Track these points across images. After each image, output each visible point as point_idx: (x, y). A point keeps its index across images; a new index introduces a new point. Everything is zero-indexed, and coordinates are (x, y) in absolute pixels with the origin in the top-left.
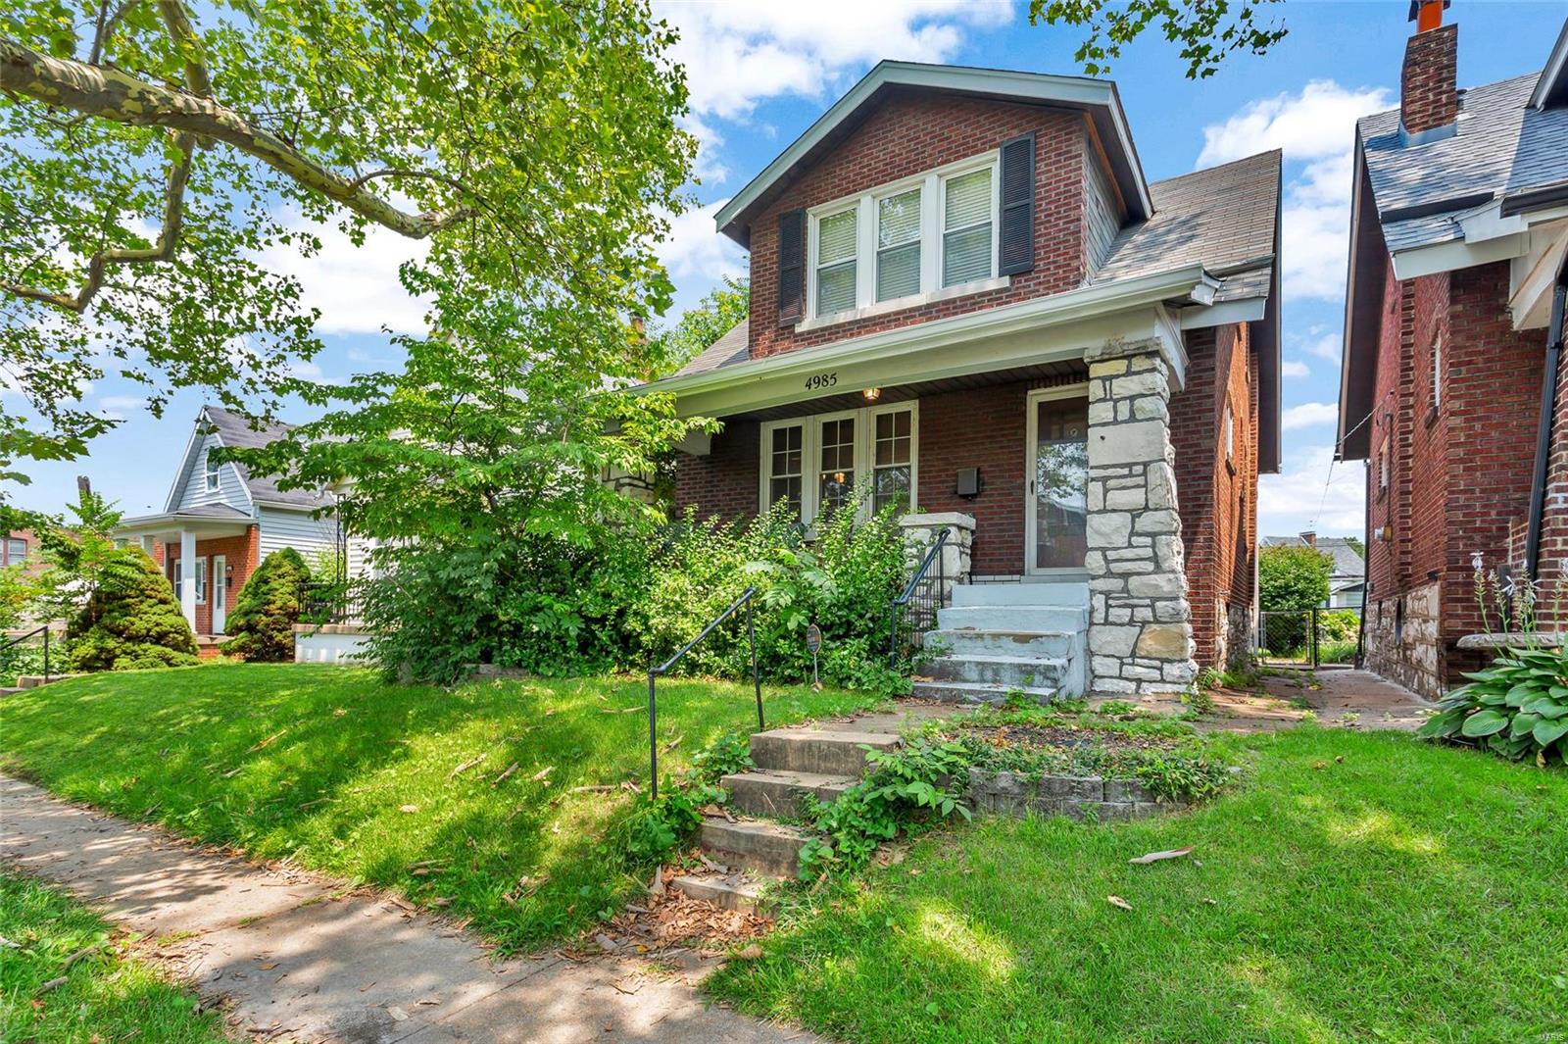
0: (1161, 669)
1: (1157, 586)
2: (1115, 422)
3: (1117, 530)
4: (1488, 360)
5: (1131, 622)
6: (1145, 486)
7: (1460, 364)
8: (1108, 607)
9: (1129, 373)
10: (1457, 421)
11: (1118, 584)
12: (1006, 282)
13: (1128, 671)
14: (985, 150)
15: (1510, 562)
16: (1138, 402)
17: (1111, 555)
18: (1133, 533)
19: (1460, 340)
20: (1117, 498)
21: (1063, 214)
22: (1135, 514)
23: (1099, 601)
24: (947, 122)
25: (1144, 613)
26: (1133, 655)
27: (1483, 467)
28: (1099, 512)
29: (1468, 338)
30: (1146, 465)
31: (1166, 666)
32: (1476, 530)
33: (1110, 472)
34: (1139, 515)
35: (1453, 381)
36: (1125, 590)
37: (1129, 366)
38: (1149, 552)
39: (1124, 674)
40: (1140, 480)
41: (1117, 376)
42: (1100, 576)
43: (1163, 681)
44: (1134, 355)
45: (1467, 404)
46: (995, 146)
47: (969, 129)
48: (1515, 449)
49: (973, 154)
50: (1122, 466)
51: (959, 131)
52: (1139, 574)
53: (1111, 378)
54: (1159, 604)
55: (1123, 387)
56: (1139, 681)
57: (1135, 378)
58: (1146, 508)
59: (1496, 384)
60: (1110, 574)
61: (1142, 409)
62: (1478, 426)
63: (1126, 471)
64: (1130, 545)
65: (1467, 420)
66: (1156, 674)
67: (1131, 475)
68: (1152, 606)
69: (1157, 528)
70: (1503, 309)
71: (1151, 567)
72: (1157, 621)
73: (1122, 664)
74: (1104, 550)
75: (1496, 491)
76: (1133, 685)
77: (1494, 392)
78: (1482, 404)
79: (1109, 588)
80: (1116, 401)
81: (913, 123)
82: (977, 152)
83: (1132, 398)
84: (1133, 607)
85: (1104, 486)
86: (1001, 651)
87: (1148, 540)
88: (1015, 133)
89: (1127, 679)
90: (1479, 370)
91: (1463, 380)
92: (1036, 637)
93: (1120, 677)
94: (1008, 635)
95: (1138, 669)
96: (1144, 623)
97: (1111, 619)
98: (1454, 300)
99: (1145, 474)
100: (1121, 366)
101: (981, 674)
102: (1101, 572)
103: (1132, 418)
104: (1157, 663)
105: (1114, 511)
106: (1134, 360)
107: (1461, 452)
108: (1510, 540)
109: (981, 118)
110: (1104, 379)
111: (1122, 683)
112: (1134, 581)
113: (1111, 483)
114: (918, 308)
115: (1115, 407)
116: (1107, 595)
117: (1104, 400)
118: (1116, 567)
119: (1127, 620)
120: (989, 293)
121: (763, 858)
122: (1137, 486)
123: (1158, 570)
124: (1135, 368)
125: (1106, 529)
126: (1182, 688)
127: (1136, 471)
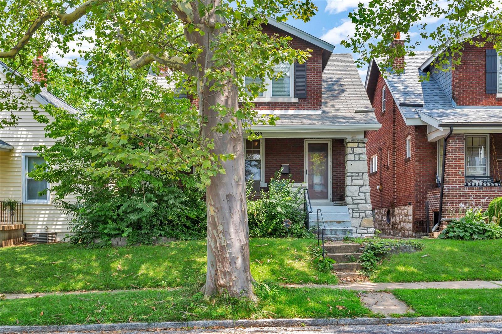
0: (367, 230)
1: (366, 207)
2: (355, 160)
3: (356, 191)
4: (423, 148)
5: (359, 217)
6: (363, 179)
8: (353, 213)
9: (358, 147)
10: (417, 163)
11: (355, 206)
12: (296, 100)
13: (359, 231)
15: (428, 200)
16: (361, 155)
17: (354, 198)
18: (359, 192)
19: (417, 142)
20: (356, 182)
21: (316, 82)
22: (360, 187)
23: (351, 211)
25: (363, 215)
26: (360, 226)
27: (423, 176)
28: (350, 186)
29: (419, 142)
30: (363, 173)
31: (368, 229)
32: (421, 192)
33: (353, 174)
34: (361, 187)
35: (416, 153)
36: (358, 208)
37: (358, 145)
38: (363, 198)
39: (358, 232)
40: (361, 177)
41: (355, 148)
42: (351, 204)
43: (367, 233)
44: (360, 142)
45: (419, 159)
48: (428, 171)
50: (357, 173)
52: (361, 204)
54: (367, 212)
55: (357, 151)
56: (361, 234)
57: (360, 149)
58: (363, 185)
59: (425, 154)
60: (353, 204)
61: (362, 158)
62: (421, 165)
63: (357, 175)
64: (359, 196)
65: (419, 163)
66: (366, 231)
67: (359, 176)
68: (365, 213)
69: (366, 191)
70: (425, 135)
71: (364, 202)
72: (366, 217)
73: (357, 229)
74: (352, 197)
75: (425, 182)
76: (360, 235)
77: (424, 157)
78: (422, 159)
79: (354, 207)
80: (355, 154)
83: (359, 154)
84: (360, 213)
85: (352, 178)
86: (334, 226)
87: (364, 194)
89: (358, 233)
90: (421, 150)
91: (418, 152)
92: (343, 222)
93: (356, 233)
94: (335, 221)
95: (361, 230)
96: (363, 217)
97: (354, 216)
98: (416, 132)
99: (362, 176)
100: (356, 145)
101: (331, 232)
103: (359, 160)
104: (366, 228)
105: (354, 185)
106: (360, 144)
107: (418, 171)
108: (428, 195)
110: (352, 148)
111: (357, 235)
112: (360, 206)
113: (354, 178)
114: (264, 103)
115: (355, 156)
116: (353, 209)
117: (351, 154)
118: (356, 202)
119: (358, 216)
120: (291, 103)
121: (348, 269)
122: (361, 179)
123: (366, 203)
124: (360, 146)
125: (352, 191)
126: (372, 235)
127: (360, 175)
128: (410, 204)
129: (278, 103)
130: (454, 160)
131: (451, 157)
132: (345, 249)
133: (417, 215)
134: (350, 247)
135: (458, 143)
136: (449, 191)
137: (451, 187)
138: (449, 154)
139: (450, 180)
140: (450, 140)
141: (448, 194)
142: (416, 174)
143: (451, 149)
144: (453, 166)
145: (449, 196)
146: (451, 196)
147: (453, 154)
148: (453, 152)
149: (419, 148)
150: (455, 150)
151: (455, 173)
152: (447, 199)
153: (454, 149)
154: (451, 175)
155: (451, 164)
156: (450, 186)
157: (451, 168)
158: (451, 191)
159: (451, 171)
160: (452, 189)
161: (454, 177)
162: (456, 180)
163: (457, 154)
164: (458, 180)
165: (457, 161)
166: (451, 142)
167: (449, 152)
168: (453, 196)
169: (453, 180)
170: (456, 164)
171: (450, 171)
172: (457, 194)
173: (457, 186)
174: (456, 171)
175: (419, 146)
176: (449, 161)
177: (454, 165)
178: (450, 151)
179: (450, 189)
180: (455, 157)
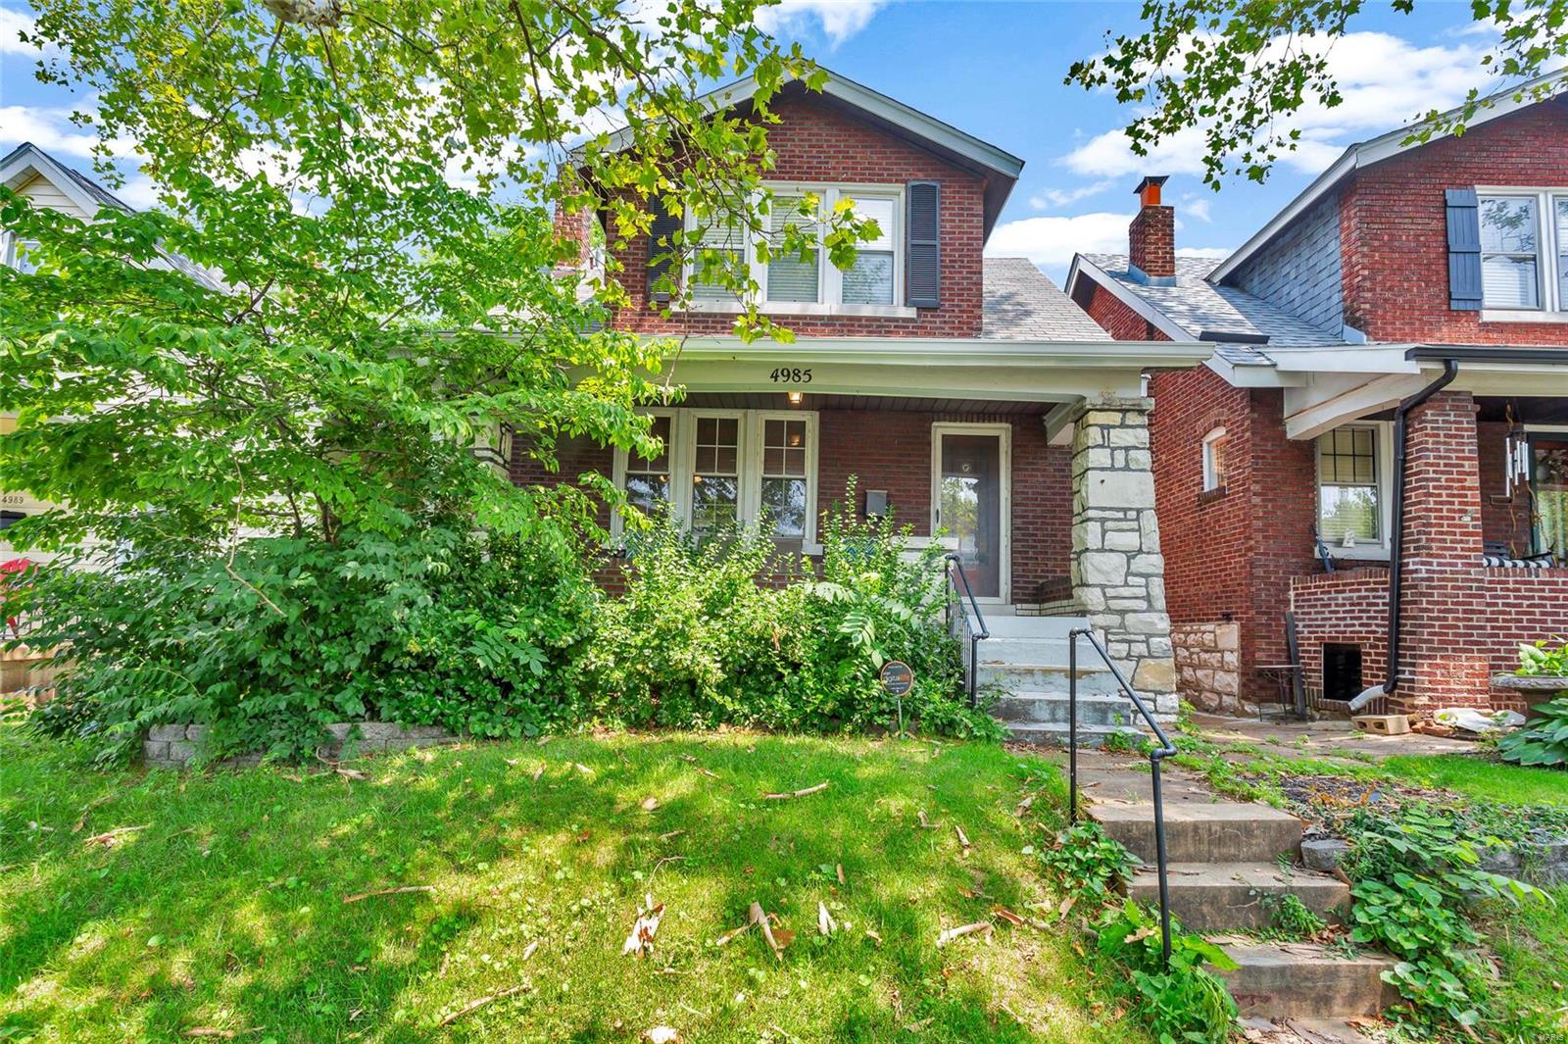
0: (1154, 701)
1: (1152, 624)
2: (1112, 468)
3: (1116, 569)
4: (1273, 458)
5: (1129, 657)
6: (1139, 530)
7: (1258, 457)
8: (1108, 641)
9: (1123, 426)
10: (1256, 500)
11: (1115, 620)
12: (911, 313)
14: (891, 181)
15: (1292, 609)
16: (1131, 453)
17: (1110, 592)
18: (1128, 574)
19: (1257, 439)
20: (1115, 539)
21: (966, 264)
22: (1130, 555)
23: (1100, 636)
24: (852, 141)
25: (1140, 649)
27: (1275, 537)
28: (1097, 551)
29: (1262, 439)
30: (1139, 511)
31: (1159, 698)
32: (1272, 584)
33: (1107, 514)
34: (1134, 557)
35: (1255, 469)
36: (1122, 626)
37: (1123, 419)
38: (1142, 592)
40: (1134, 525)
41: (1114, 427)
42: (1099, 612)
43: (1156, 711)
44: (1128, 410)
45: (1263, 488)
46: (902, 181)
47: (875, 156)
48: (1291, 525)
49: (879, 181)
50: (1118, 510)
51: (865, 156)
52: (1135, 611)
53: (1109, 427)
54: (1154, 640)
55: (1119, 437)
57: (1129, 430)
58: (1140, 551)
59: (1279, 475)
60: (1109, 611)
61: (1137, 461)
62: (1270, 505)
63: (1121, 515)
64: (1126, 584)
65: (1263, 500)
66: (1151, 706)
67: (1125, 519)
68: (1147, 642)
69: (1151, 570)
70: (1280, 422)
71: (1144, 605)
72: (1150, 656)
74: (1103, 587)
75: (1282, 555)
77: (1278, 482)
78: (1272, 489)
79: (1109, 623)
80: (1113, 450)
81: (815, 130)
82: (883, 181)
83: (1127, 449)
84: (1129, 642)
85: (1102, 526)
86: (1052, 687)
87: (1142, 581)
88: (921, 175)
90: (1268, 464)
91: (1260, 470)
94: (1060, 671)
96: (1140, 657)
97: (1110, 653)
98: (1253, 410)
99: (1138, 519)
100: (1116, 418)
102: (1101, 608)
103: (1127, 468)
104: (1151, 695)
105: (1111, 551)
106: (1128, 415)
107: (1260, 524)
108: (1292, 593)
109: (888, 150)
110: (1102, 427)
112: (1130, 618)
113: (1109, 525)
114: (821, 318)
115: (1112, 455)
116: (1107, 630)
117: (1102, 446)
118: (1115, 604)
119: (1124, 654)
120: (896, 320)
121: (1301, 996)
122: (1132, 530)
123: (1151, 608)
124: (1128, 422)
125: (1105, 568)
126: (1173, 718)
127: (1129, 515)
128: (1227, 618)
129: (859, 319)
130: (1444, 477)
131: (1432, 465)
132: (1220, 841)
133: (1260, 650)
134: (1246, 829)
135: (1455, 422)
136: (1431, 579)
137: (1439, 564)
138: (1428, 457)
139: (1432, 540)
140: (1429, 412)
141: (1428, 587)
142: (1256, 531)
143: (1431, 440)
144: (1440, 495)
145: (1432, 595)
146: (1439, 595)
147: (1440, 457)
148: (1438, 450)
149: (1263, 458)
150: (1445, 443)
151: (1448, 518)
152: (1424, 605)
153: (1442, 439)
154: (1436, 525)
155: (1435, 487)
156: (1435, 561)
157: (1436, 503)
158: (1439, 580)
159: (1436, 510)
160: (1441, 572)
161: (1447, 533)
162: (1452, 542)
163: (1453, 455)
164: (1461, 541)
165: (1453, 480)
166: (1429, 418)
167: (1428, 450)
168: (1446, 596)
169: (1445, 541)
170: (1450, 488)
171: (1430, 510)
172: (1460, 588)
173: (1459, 561)
174: (1454, 511)
175: (1263, 451)
176: (1427, 480)
177: (1444, 492)
178: (1430, 446)
179: (1434, 572)
180: (1446, 465)
